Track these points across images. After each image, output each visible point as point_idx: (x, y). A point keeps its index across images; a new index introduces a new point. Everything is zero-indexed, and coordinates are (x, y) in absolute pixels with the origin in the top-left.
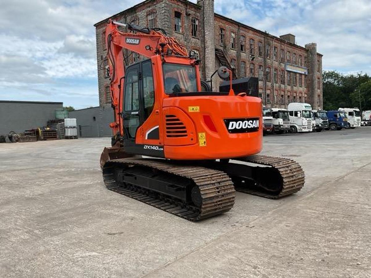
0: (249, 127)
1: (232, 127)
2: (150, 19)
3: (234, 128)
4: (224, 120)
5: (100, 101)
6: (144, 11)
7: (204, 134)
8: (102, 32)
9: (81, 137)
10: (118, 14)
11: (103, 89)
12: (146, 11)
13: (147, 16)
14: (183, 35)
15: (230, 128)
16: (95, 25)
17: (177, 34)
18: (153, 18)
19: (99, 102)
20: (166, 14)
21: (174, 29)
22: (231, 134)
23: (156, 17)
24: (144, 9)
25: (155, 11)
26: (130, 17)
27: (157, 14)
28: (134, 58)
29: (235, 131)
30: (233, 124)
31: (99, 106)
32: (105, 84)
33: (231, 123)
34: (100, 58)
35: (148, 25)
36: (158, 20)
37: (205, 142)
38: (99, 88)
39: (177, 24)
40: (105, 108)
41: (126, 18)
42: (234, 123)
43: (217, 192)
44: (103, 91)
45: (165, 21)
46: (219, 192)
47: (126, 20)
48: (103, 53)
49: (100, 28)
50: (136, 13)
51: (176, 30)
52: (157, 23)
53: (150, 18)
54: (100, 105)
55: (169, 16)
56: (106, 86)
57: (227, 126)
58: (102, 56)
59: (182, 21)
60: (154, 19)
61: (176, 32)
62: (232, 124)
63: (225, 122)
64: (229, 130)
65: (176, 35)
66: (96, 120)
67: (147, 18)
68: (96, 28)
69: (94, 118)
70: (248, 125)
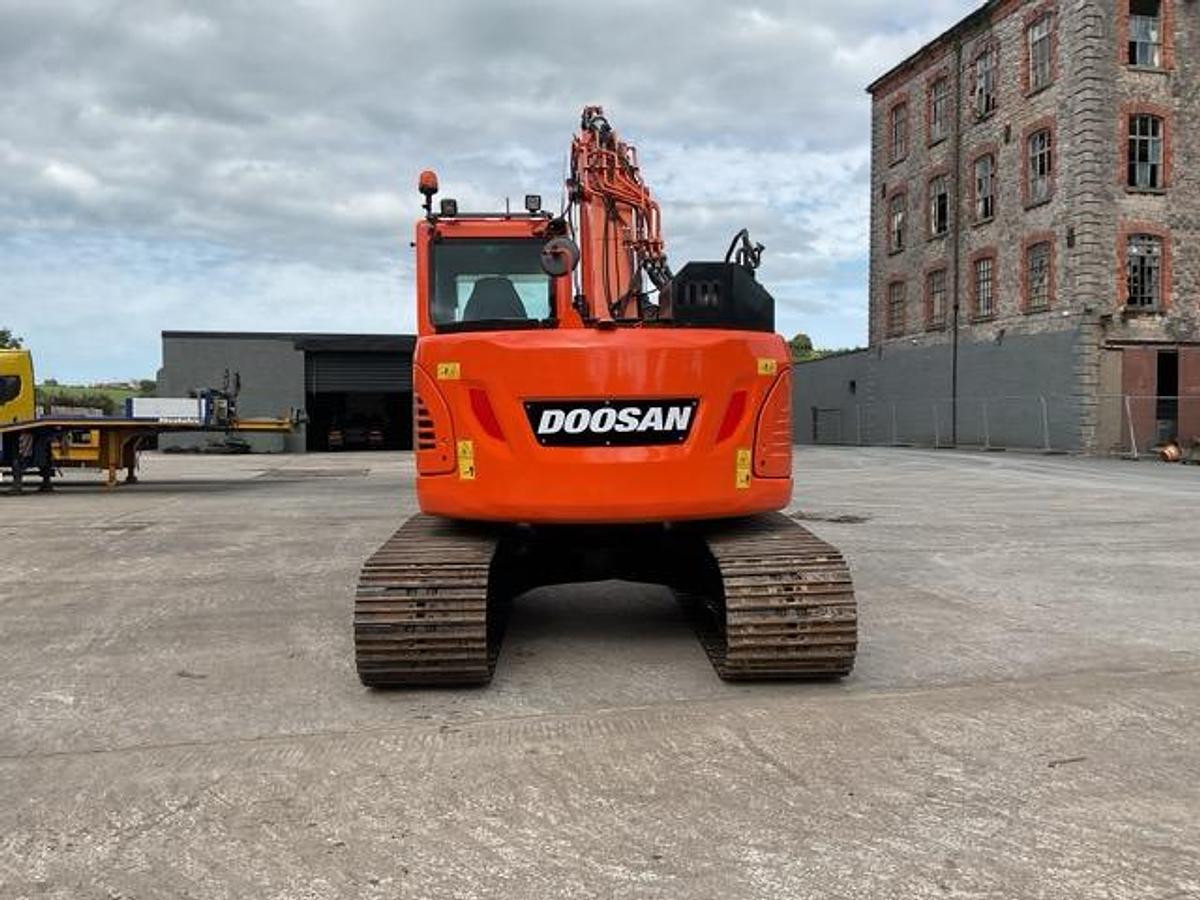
0: (620, 428)
1: (551, 425)
2: (1037, 37)
3: (556, 429)
4: (525, 404)
5: (872, 332)
6: (1016, 15)
7: (469, 443)
8: (888, 109)
9: (815, 444)
10: (935, 41)
11: (883, 290)
12: (1024, 13)
13: (1025, 31)
14: (1167, 75)
15: (543, 429)
16: (870, 90)
17: (1133, 75)
18: (1045, 34)
19: (867, 334)
20: (1090, 11)
21: (1127, 60)
22: (548, 449)
23: (1056, 28)
24: (1016, 10)
25: (1052, 9)
26: (971, 44)
27: (1059, 16)
28: (980, 180)
29: (561, 439)
30: (553, 418)
31: (865, 344)
32: (888, 276)
33: (547, 415)
34: (878, 192)
35: (1028, 59)
36: (1060, 39)
37: (471, 469)
38: (872, 290)
39: (1139, 41)
40: (884, 352)
41: (959, 50)
42: (559, 414)
43: (414, 615)
44: (882, 298)
45: (1086, 37)
46: (420, 615)
47: (959, 57)
48: (889, 176)
49: (883, 97)
50: (991, 26)
51: (1133, 61)
52: (1059, 48)
53: (1035, 35)
54: (871, 342)
55: (1104, 16)
56: (890, 281)
57: (535, 422)
58: (884, 186)
59: (1165, 25)
60: (1049, 36)
61: (1134, 71)
62: (549, 418)
63: (528, 411)
64: (540, 437)
65: (1135, 78)
66: (857, 391)
67: (1027, 37)
68: (873, 99)
69: (853, 384)
70: (618, 422)
